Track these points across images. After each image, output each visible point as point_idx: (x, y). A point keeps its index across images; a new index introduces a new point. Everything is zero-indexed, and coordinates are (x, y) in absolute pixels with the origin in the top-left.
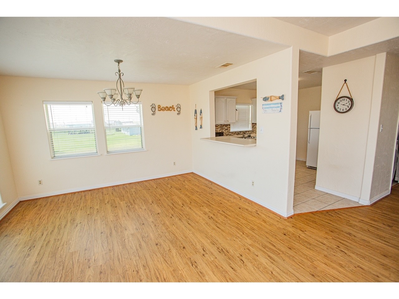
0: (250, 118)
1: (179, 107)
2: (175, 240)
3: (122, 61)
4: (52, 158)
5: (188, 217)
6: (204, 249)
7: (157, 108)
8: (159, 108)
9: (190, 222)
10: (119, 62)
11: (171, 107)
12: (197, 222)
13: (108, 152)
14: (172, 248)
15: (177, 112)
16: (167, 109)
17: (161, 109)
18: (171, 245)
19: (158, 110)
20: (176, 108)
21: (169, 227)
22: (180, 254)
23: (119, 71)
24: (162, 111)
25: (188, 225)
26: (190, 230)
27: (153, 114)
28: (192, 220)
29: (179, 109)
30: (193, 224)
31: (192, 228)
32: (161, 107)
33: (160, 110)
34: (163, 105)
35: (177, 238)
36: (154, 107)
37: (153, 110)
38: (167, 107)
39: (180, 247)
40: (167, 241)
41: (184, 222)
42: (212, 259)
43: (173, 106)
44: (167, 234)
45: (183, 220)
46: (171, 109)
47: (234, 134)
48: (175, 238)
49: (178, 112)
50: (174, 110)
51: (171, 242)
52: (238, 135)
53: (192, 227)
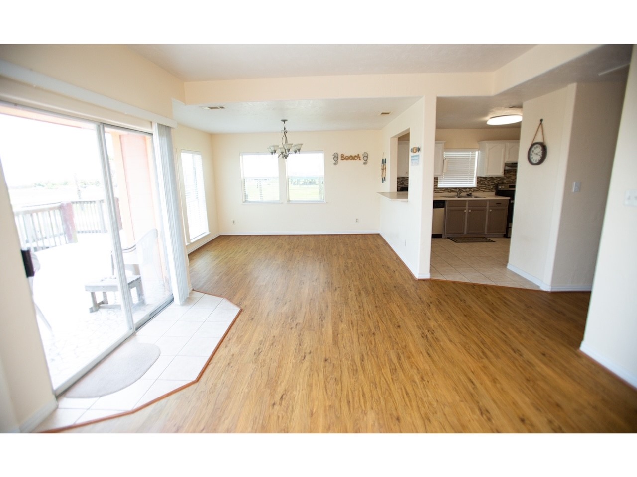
0: (474, 170)
1: (366, 156)
3: (286, 120)
4: (243, 202)
7: (340, 157)
8: (342, 157)
10: (284, 121)
11: (356, 156)
13: (289, 201)
15: (362, 161)
16: (351, 158)
17: (344, 158)
19: (341, 160)
20: (362, 157)
23: (285, 129)
24: (345, 161)
27: (335, 164)
29: (365, 159)
32: (344, 157)
33: (343, 160)
34: (347, 153)
36: (337, 156)
37: (336, 159)
38: (351, 156)
43: (358, 155)
46: (356, 158)
47: (444, 191)
49: (364, 162)
50: (360, 160)
52: (451, 192)
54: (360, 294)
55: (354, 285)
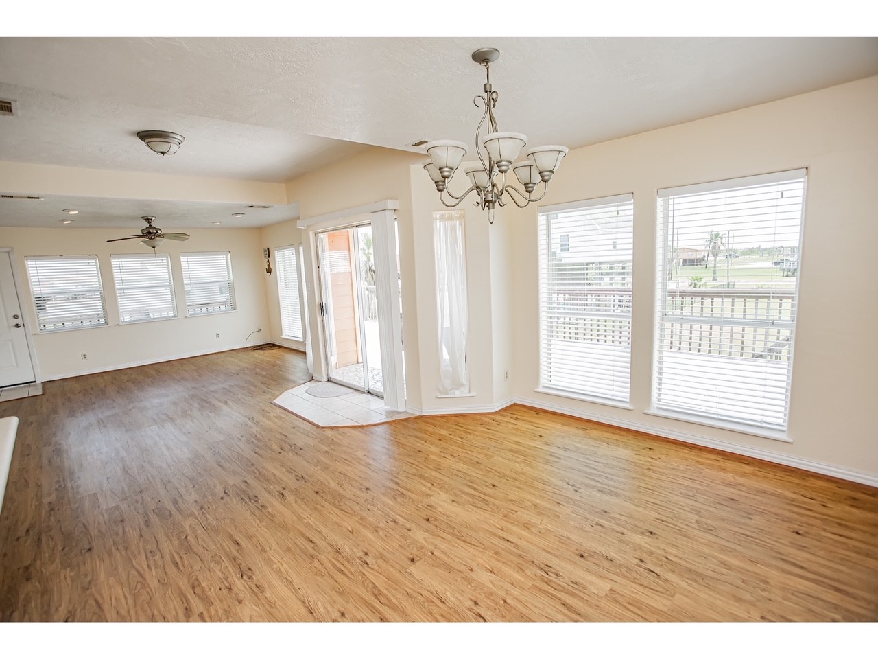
2: (336, 501)
5: (316, 563)
6: (281, 496)
9: (309, 546)
12: (289, 549)
14: (338, 488)
18: (341, 491)
21: (360, 524)
22: (322, 483)
25: (313, 539)
26: (308, 525)
28: (304, 556)
30: (301, 542)
31: (304, 532)
35: (334, 504)
39: (324, 492)
40: (352, 497)
41: (325, 544)
42: (271, 487)
44: (357, 508)
45: (329, 548)
48: (337, 503)
51: (343, 497)
53: (303, 535)
54: (175, 502)
55: (192, 515)
